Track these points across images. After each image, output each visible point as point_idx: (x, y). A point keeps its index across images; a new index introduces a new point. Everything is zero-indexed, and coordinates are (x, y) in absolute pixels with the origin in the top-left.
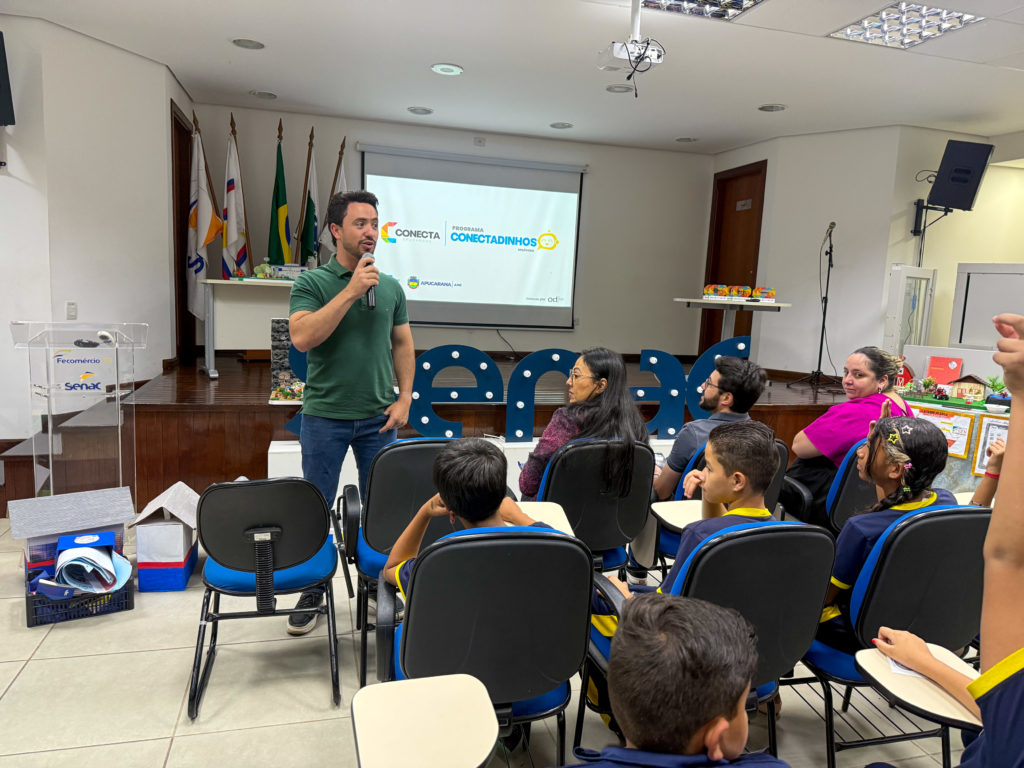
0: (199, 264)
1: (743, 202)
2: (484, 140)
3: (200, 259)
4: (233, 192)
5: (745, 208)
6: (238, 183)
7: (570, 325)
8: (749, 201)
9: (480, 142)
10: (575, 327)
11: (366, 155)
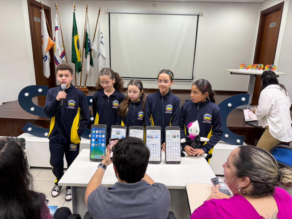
0: (46, 58)
1: (272, 24)
2: (156, 4)
3: (46, 56)
4: (57, 31)
5: (274, 26)
6: (59, 28)
7: (191, 79)
8: (275, 23)
9: (155, 5)
10: (193, 79)
11: (110, 14)
